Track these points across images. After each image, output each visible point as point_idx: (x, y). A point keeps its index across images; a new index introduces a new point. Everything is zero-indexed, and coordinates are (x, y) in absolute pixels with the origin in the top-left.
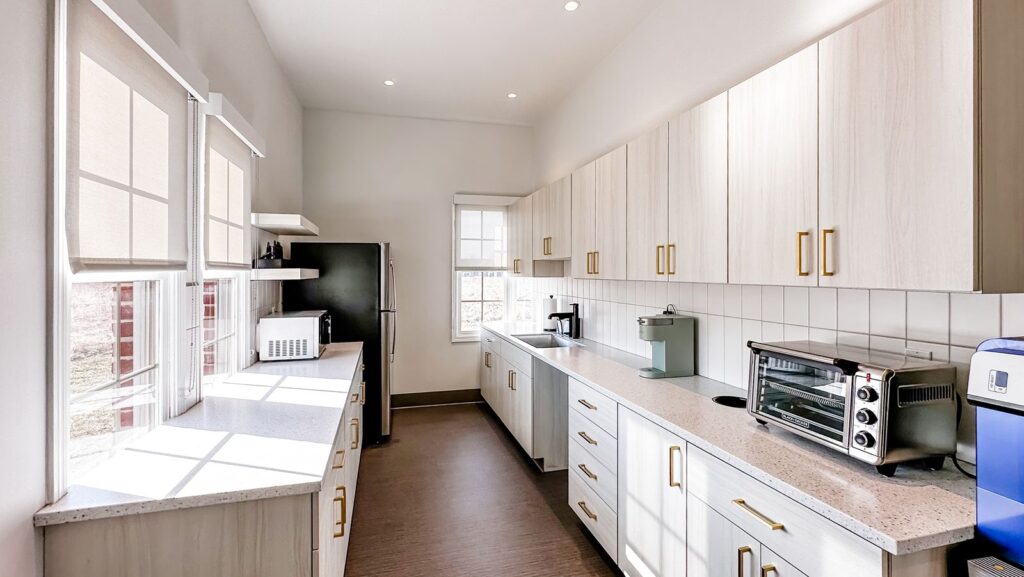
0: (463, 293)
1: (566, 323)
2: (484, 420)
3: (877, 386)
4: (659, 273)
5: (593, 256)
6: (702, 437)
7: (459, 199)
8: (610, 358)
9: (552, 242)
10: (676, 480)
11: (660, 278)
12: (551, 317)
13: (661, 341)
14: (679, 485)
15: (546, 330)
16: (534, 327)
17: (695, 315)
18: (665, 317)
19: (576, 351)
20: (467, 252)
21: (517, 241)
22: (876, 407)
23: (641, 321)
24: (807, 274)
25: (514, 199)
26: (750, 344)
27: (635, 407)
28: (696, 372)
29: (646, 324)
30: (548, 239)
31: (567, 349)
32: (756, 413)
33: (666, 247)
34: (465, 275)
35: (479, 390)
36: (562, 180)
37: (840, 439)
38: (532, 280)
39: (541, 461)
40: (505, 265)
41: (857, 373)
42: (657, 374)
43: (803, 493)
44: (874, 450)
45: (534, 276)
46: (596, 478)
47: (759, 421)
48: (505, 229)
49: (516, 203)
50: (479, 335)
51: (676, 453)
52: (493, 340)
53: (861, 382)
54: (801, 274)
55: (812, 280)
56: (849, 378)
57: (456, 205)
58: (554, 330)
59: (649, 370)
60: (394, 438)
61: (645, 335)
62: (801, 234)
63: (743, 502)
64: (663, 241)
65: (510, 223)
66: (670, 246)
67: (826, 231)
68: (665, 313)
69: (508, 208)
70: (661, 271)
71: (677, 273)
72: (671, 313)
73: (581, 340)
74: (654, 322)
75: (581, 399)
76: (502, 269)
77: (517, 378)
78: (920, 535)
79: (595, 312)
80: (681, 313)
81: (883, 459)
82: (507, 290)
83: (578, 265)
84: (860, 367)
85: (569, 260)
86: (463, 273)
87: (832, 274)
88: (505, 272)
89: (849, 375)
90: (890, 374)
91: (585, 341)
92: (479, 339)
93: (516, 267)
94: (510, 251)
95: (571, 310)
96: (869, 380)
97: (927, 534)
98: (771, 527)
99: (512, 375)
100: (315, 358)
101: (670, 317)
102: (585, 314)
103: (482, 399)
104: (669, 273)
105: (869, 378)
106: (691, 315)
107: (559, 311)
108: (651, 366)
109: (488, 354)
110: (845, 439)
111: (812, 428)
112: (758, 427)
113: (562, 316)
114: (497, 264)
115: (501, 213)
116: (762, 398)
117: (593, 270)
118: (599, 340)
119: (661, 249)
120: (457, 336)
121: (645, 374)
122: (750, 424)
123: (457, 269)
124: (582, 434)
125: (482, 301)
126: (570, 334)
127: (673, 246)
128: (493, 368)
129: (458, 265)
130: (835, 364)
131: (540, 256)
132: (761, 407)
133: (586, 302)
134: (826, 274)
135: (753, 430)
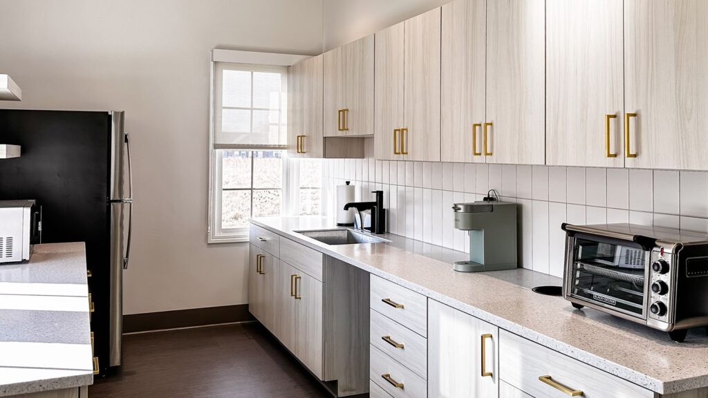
0: (225, 179)
1: (367, 215)
2: (253, 344)
3: (668, 259)
4: (476, 154)
5: (401, 133)
6: (513, 321)
7: (219, 55)
8: (422, 254)
9: (350, 116)
10: (488, 369)
11: (477, 159)
12: (347, 207)
13: (479, 230)
14: (491, 375)
15: (339, 225)
16: (324, 222)
17: (519, 201)
18: (486, 203)
19: (379, 248)
20: (231, 124)
21: (302, 110)
22: (667, 278)
23: (456, 208)
24: (615, 156)
25: (296, 59)
26: (564, 226)
27: (446, 299)
28: (520, 265)
29: (462, 211)
30: (343, 112)
31: (368, 247)
32: (571, 296)
33: (483, 125)
34: (228, 154)
35: (247, 306)
36: (363, 40)
37: (640, 311)
38: (321, 162)
39: (334, 384)
40: (284, 142)
41: (655, 249)
42: (474, 268)
43: (598, 357)
44: (666, 317)
45: (325, 156)
46: (402, 387)
47: (574, 305)
48: (285, 96)
49: (301, 64)
50: (248, 233)
51: (488, 341)
52: (267, 239)
53: (657, 256)
54: (609, 156)
55: (619, 162)
56: (647, 253)
57: (215, 63)
58: (351, 225)
59: (466, 263)
60: (126, 370)
61: (461, 224)
62: (609, 117)
63: (550, 378)
64: (480, 119)
65: (292, 88)
66: (487, 124)
67: (629, 115)
68: (485, 199)
69: (288, 69)
70: (477, 152)
71: (494, 154)
72: (492, 199)
73: (386, 235)
74: (472, 209)
75: (385, 298)
76: (280, 147)
77: (302, 284)
78: (684, 378)
79: (403, 200)
80: (504, 199)
81: (673, 325)
82: (287, 174)
83: (383, 144)
84: (657, 243)
85: (371, 138)
86: (223, 151)
87: (635, 156)
88: (284, 152)
89: (648, 250)
90: (679, 247)
91: (391, 237)
92: (248, 239)
93: (301, 145)
94: (292, 124)
95: (373, 199)
96: (662, 254)
97: (691, 376)
98: (571, 394)
99: (295, 279)
100: (24, 262)
101: (491, 203)
102: (391, 203)
103: (252, 318)
104: (486, 154)
105: (662, 252)
106: (514, 201)
107: (358, 200)
108: (468, 259)
109: (260, 258)
110: (644, 311)
111: (618, 305)
112: (575, 312)
113: (361, 207)
114: (273, 141)
115: (279, 75)
116: (577, 282)
117: (401, 150)
118: (409, 235)
119: (477, 127)
120: (216, 235)
121: (461, 268)
122: (566, 309)
123: (216, 146)
124: (386, 339)
125: (252, 189)
126: (372, 229)
127: (491, 124)
128: (267, 275)
129: (218, 142)
130: (634, 241)
131: (333, 131)
132: (576, 290)
133: (393, 189)
134: (629, 156)
135: (569, 315)
